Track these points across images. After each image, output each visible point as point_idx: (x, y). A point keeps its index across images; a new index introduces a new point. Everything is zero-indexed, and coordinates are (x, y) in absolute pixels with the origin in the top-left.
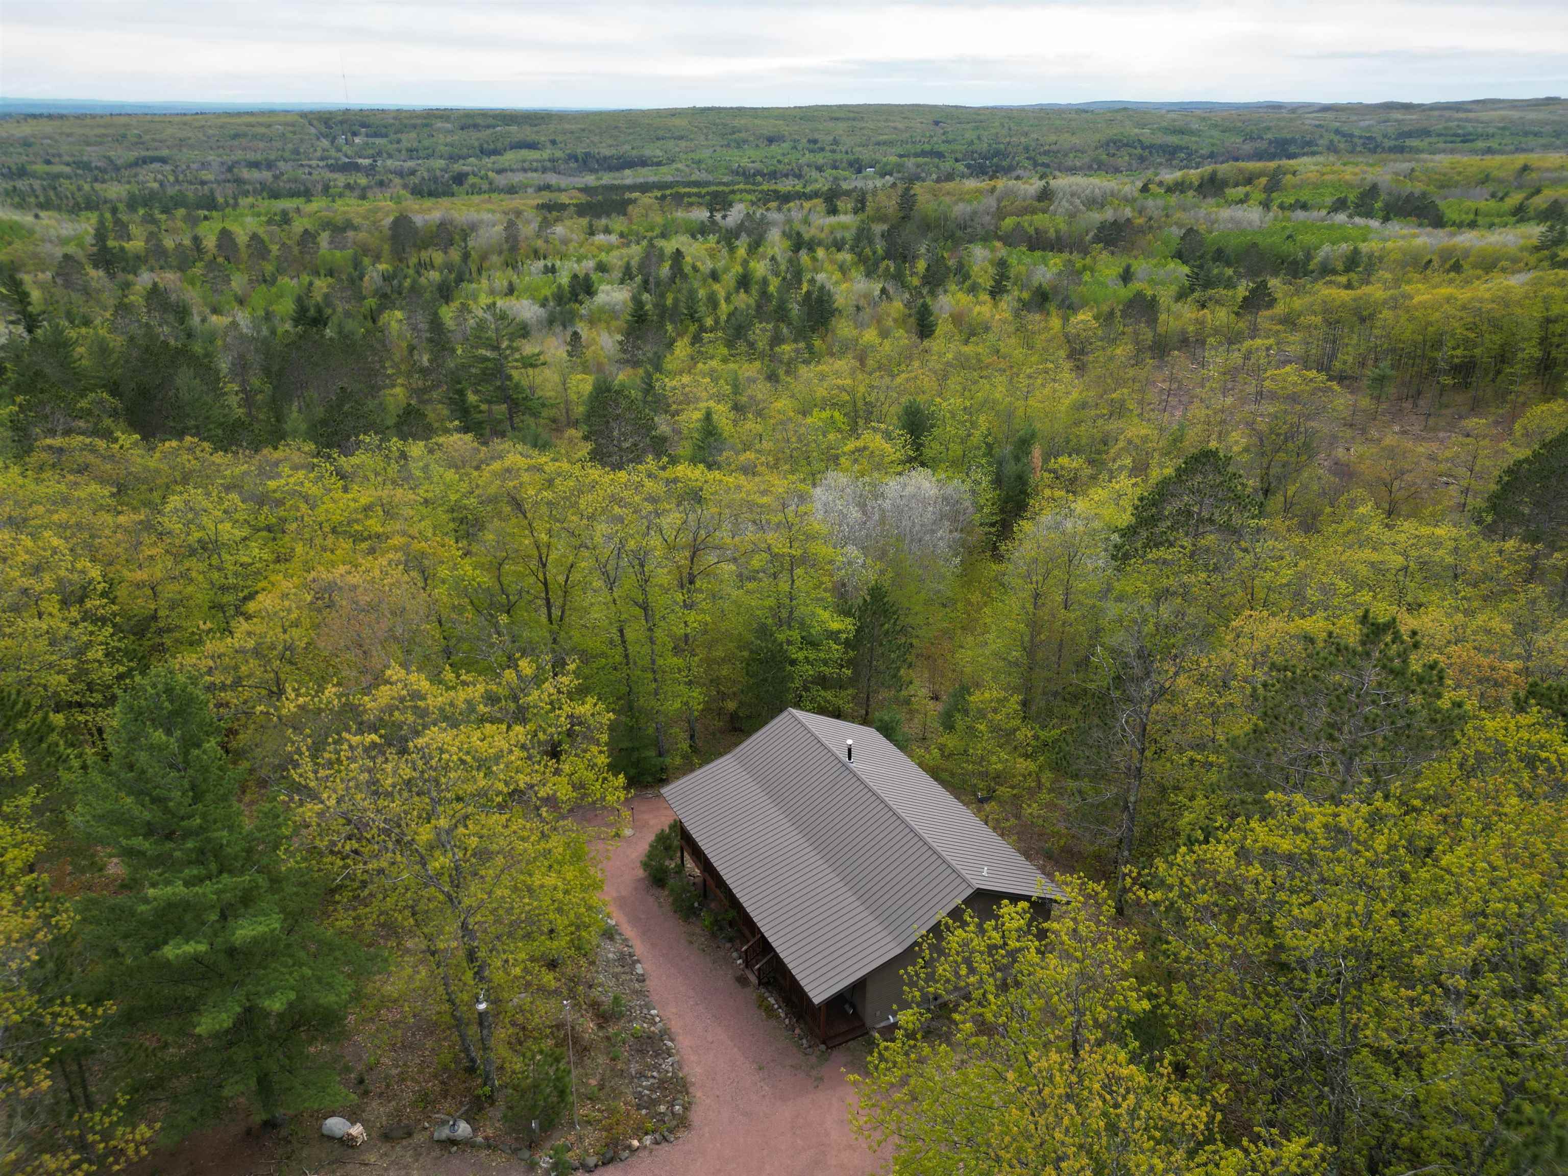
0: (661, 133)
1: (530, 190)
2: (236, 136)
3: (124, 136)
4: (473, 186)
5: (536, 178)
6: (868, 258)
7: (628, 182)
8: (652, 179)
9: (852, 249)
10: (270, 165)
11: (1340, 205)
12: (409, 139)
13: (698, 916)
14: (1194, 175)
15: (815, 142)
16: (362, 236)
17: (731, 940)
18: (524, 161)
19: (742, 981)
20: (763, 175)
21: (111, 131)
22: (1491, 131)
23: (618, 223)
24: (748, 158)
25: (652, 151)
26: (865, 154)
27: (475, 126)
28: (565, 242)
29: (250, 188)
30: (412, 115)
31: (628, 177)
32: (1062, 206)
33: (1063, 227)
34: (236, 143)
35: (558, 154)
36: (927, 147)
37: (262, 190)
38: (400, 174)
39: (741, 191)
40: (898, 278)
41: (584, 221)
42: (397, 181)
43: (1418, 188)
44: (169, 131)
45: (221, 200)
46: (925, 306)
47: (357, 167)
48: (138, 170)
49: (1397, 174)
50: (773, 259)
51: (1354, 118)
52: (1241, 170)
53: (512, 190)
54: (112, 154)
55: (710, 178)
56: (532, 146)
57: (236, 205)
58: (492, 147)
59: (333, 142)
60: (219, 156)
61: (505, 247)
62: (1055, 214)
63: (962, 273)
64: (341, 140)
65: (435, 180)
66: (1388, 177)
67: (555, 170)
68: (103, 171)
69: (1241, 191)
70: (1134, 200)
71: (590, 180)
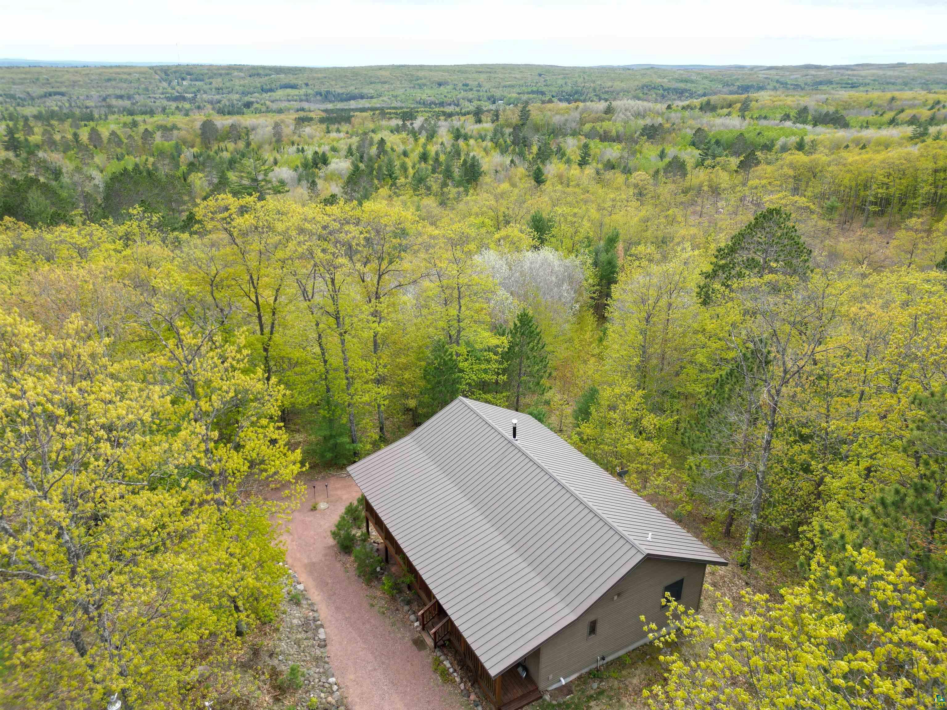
0: (373, 79)
1: (291, 111)
2: (109, 80)
3: (38, 79)
4: (256, 109)
5: (297, 105)
6: (501, 145)
7: (352, 107)
8: (367, 105)
9: (492, 140)
10: (129, 98)
11: (787, 117)
12: (217, 82)
13: (379, 580)
14: (697, 102)
15: (467, 85)
16: (183, 133)
17: (409, 603)
18: (288, 96)
19: (419, 644)
20: (436, 104)
21: (28, 76)
22: (867, 81)
23: (345, 127)
24: (426, 95)
25: (368, 90)
26: (498, 93)
27: (258, 75)
28: (311, 137)
29: (116, 110)
30: (220, 68)
31: (353, 104)
32: (619, 117)
33: (621, 129)
34: (109, 84)
35: (310, 91)
36: (535, 89)
37: (124, 110)
38: (211, 102)
39: (422, 112)
40: (521, 155)
41: (324, 126)
42: (209, 106)
43: (832, 109)
44: (67, 77)
45: (97, 116)
46: (539, 169)
47: (184, 99)
48: (47, 99)
49: (817, 101)
50: (442, 144)
51: (788, 73)
52: (724, 99)
53: (280, 111)
54: (29, 90)
55: (403, 105)
56: (293, 87)
57: (106, 118)
58: (269, 87)
59: (169, 84)
60: (98, 92)
61: (274, 139)
62: (615, 121)
63: (561, 153)
64: (175, 83)
65: (233, 106)
66: (813, 103)
67: (307, 101)
68: (24, 100)
69: (726, 111)
70: (663, 114)
71: (330, 106)
